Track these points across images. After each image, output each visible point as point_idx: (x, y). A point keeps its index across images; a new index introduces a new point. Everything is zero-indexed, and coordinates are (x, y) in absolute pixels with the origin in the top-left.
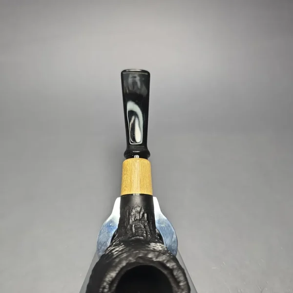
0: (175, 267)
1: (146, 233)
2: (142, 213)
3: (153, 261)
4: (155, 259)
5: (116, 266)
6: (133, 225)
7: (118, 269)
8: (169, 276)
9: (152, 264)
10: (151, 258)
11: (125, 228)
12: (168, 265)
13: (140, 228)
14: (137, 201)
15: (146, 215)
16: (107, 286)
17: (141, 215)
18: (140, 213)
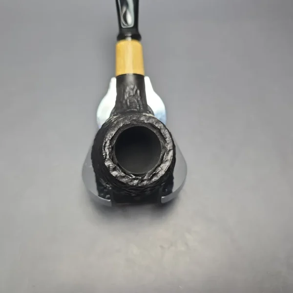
0: (162, 127)
1: (139, 106)
2: (135, 90)
3: (144, 123)
4: (146, 122)
5: (115, 127)
6: (128, 100)
7: (116, 129)
8: (158, 134)
9: (143, 125)
10: (143, 121)
11: (121, 102)
12: (157, 125)
13: (134, 102)
14: (131, 80)
15: (138, 92)
16: (108, 142)
17: (134, 92)
18: (133, 89)
